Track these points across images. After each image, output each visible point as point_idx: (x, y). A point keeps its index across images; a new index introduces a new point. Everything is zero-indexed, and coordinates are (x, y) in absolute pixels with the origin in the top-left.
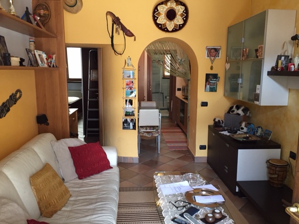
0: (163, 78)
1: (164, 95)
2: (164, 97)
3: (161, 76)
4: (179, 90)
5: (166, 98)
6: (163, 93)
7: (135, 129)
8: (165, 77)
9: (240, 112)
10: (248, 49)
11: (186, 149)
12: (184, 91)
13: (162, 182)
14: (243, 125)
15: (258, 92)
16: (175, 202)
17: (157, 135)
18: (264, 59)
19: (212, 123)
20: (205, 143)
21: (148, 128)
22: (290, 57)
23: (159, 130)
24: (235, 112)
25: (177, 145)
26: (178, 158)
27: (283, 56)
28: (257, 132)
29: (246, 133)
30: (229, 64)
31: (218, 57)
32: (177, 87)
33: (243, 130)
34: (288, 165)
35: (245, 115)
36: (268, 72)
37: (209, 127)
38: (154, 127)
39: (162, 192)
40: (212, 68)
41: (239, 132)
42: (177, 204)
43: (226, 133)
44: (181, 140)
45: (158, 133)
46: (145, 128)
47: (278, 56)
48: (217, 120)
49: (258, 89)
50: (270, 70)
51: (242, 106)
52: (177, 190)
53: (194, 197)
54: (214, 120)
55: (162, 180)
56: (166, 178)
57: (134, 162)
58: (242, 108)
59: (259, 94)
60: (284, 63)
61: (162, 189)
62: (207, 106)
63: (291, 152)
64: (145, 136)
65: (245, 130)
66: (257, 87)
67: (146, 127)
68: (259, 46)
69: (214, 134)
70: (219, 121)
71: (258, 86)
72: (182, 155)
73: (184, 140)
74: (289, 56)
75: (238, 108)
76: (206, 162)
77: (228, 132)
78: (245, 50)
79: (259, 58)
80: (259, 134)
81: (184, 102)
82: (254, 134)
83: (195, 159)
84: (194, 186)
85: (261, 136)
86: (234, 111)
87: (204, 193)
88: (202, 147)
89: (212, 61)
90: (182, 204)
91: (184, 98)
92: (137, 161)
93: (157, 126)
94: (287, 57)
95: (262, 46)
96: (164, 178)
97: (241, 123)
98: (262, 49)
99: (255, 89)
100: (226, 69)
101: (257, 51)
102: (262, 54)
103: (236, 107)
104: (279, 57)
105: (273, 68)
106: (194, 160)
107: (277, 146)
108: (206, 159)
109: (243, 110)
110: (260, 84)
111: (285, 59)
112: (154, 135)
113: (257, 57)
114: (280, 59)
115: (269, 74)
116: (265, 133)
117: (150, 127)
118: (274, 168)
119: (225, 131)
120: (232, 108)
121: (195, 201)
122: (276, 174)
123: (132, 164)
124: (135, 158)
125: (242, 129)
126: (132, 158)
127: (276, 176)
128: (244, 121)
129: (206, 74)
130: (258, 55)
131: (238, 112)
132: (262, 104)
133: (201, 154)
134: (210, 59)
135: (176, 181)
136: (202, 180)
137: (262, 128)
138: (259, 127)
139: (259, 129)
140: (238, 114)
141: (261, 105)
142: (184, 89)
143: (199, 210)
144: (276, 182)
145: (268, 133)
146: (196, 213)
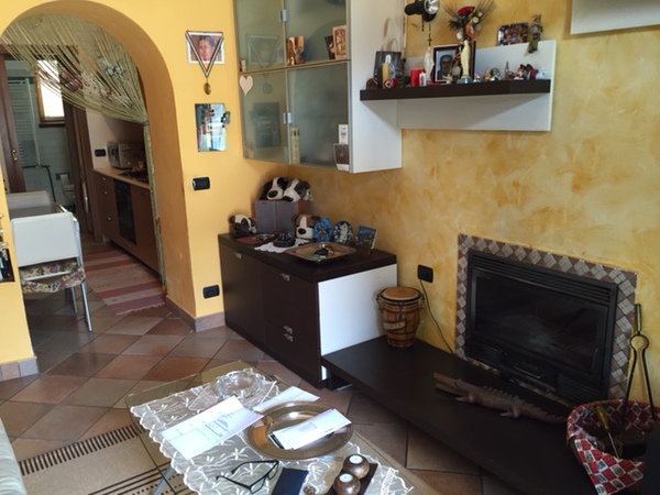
0: (41, 126)
1: (53, 172)
2: (54, 178)
3: (35, 122)
4: (100, 153)
5: (58, 178)
6: (47, 167)
7: (14, 280)
8: (45, 123)
9: (291, 193)
10: (301, 39)
11: (161, 304)
12: (117, 157)
13: (163, 420)
14: (303, 223)
15: (343, 140)
16: (233, 472)
17: (75, 283)
18: (350, 60)
19: (225, 228)
20: (216, 279)
21: (45, 269)
22: (403, 57)
23: (81, 269)
24: (279, 196)
25: (131, 297)
26: (149, 333)
27: (389, 53)
28: (339, 234)
29: (314, 240)
30: (250, 78)
31: (220, 60)
32: (95, 145)
33: (304, 236)
34: (420, 295)
35: (302, 199)
36: (361, 92)
37: (221, 238)
38: (63, 263)
39: (179, 454)
40: (207, 89)
41: (298, 241)
42: (239, 476)
43: (269, 248)
44: (139, 283)
45: (79, 276)
46: (35, 271)
47: (378, 53)
48: (238, 220)
49: (343, 134)
50: (364, 88)
51: (292, 180)
52: (220, 431)
53: (273, 436)
54: (232, 220)
55: (159, 415)
56: (169, 404)
57: (25, 373)
58: (294, 184)
59: (347, 146)
60: (393, 69)
61: (175, 444)
62: (208, 187)
63: (420, 267)
64: (41, 293)
65: (309, 233)
66: (340, 131)
67: (40, 266)
68: (335, 29)
69: (239, 256)
70: (244, 220)
71: (342, 128)
72: (157, 321)
73: (144, 282)
74: (400, 53)
75: (284, 184)
76: (224, 324)
77: (276, 245)
78: (292, 39)
79: (337, 58)
80: (343, 238)
81: (128, 184)
82: (332, 239)
83: (197, 324)
84: (257, 404)
85: (350, 243)
86: (274, 194)
87: (294, 415)
88: (210, 292)
89: (207, 71)
90: (251, 471)
91: (124, 175)
92: (34, 370)
93: (75, 259)
94: (396, 55)
95: (344, 27)
96: (164, 407)
97: (296, 221)
98: (344, 36)
99: (335, 135)
100: (241, 91)
101: (330, 40)
102: (343, 48)
103: (278, 182)
104: (380, 56)
105: (370, 83)
106: (193, 327)
107: (387, 259)
108: (223, 317)
109: (297, 189)
110: (346, 123)
111: (393, 59)
112: (68, 285)
113: (332, 56)
114: (384, 60)
115: (365, 96)
116: (359, 235)
117: (52, 264)
118: (396, 309)
119: (266, 242)
120: (268, 185)
121: (282, 447)
122: (401, 320)
123: (18, 383)
124: (26, 362)
125: (302, 232)
126: (17, 365)
127: (403, 324)
128: (303, 212)
129: (197, 106)
130: (333, 50)
131: (286, 194)
132: (356, 170)
133: (209, 309)
134: (202, 65)
135: (204, 407)
136: (265, 382)
137: (348, 225)
138: (342, 223)
139: (342, 227)
140: (288, 199)
141: (355, 172)
142: (117, 150)
143: (307, 472)
144: (402, 337)
145: (368, 234)
146: (304, 485)
